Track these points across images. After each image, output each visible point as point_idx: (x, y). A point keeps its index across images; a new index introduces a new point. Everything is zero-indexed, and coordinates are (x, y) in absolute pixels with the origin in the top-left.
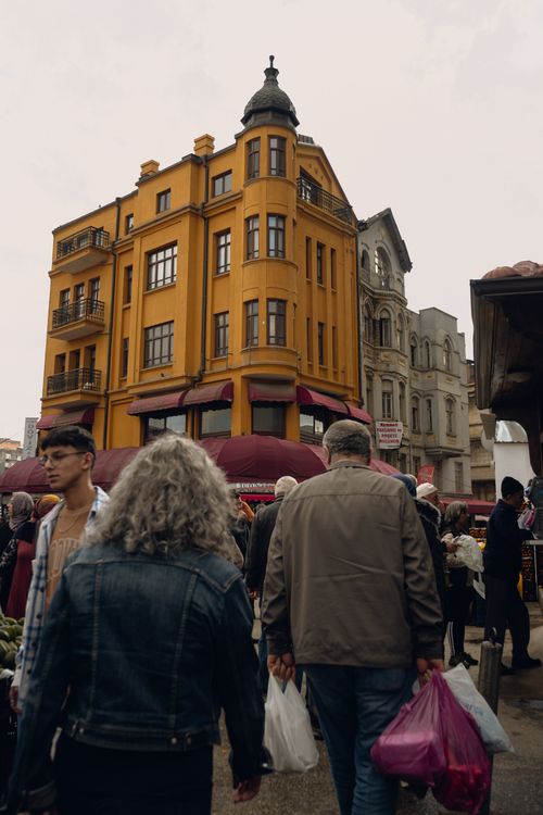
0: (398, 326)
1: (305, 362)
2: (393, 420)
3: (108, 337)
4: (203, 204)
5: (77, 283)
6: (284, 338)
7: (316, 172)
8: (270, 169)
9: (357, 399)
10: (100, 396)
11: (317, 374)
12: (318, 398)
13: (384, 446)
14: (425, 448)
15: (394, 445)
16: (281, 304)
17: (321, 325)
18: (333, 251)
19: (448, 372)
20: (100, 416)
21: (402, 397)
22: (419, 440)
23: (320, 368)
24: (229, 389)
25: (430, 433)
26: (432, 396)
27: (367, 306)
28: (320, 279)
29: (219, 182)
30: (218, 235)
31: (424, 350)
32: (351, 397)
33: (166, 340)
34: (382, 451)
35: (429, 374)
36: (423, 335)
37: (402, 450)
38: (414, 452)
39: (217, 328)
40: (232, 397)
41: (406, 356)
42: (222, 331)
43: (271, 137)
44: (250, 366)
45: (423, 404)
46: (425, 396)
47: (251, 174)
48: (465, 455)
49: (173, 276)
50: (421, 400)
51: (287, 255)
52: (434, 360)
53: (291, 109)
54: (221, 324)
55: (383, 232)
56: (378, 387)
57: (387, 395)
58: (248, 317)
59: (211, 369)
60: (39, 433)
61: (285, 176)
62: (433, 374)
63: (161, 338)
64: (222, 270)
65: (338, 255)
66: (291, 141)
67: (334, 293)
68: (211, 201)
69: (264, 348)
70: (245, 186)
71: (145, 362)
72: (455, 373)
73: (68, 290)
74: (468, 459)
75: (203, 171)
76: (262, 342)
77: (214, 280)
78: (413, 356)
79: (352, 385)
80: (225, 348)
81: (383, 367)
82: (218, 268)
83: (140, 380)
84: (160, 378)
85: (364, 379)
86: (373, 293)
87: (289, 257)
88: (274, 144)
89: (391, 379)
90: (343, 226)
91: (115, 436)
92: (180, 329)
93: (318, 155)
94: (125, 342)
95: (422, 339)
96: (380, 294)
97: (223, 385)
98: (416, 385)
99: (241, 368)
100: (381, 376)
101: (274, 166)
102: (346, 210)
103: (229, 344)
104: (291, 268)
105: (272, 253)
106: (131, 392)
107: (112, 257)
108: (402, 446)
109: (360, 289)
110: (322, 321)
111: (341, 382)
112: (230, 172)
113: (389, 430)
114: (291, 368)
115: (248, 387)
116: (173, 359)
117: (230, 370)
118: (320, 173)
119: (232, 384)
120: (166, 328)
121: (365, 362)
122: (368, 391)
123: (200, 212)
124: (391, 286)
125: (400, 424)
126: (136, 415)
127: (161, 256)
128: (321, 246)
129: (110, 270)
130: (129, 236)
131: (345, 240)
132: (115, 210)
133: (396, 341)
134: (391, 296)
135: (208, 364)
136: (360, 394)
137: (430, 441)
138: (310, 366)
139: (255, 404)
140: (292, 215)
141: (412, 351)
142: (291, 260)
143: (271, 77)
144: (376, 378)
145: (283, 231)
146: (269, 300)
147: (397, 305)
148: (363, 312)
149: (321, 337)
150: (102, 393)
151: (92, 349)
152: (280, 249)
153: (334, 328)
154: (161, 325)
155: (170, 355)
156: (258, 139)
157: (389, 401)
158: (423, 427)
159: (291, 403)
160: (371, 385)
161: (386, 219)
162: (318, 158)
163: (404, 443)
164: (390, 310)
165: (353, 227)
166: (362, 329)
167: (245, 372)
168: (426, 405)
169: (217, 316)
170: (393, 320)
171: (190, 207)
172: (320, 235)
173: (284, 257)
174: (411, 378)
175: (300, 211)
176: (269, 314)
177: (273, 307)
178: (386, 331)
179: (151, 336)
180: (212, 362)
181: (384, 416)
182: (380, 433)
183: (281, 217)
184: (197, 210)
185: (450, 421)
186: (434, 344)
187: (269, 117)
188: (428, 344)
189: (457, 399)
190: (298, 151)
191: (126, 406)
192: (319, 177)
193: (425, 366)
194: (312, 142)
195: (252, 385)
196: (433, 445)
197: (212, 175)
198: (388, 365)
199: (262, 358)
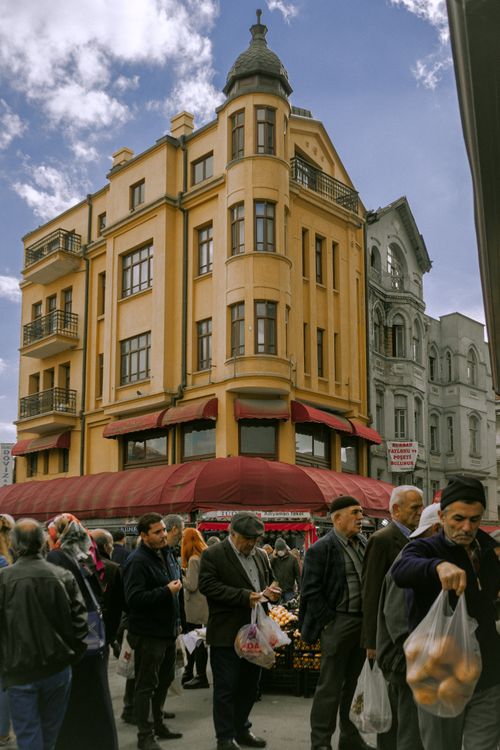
0: (414, 333)
1: (301, 374)
2: (407, 440)
3: (81, 354)
4: (182, 194)
5: (50, 294)
6: (275, 346)
7: (315, 153)
8: (257, 146)
9: (365, 417)
10: (75, 418)
11: (315, 387)
12: (315, 415)
13: (396, 469)
14: (445, 471)
15: (408, 468)
16: (271, 307)
17: (320, 331)
18: (335, 245)
19: (473, 385)
20: (76, 440)
21: (417, 414)
22: (437, 462)
23: (319, 381)
24: (213, 405)
25: (450, 454)
26: (453, 413)
27: (377, 311)
28: (320, 278)
29: (199, 167)
30: (200, 230)
31: (445, 360)
32: (356, 413)
33: (143, 354)
34: (394, 475)
35: (451, 388)
36: (444, 344)
37: (418, 474)
38: (432, 476)
39: (199, 338)
40: (216, 415)
41: (423, 368)
42: (205, 340)
43: (257, 107)
44: (235, 379)
45: (442, 422)
46: (445, 413)
47: (235, 154)
48: (490, 478)
49: (149, 280)
50: (440, 418)
51: (278, 248)
52: (457, 373)
53: (282, 72)
54: (204, 332)
55: (397, 225)
56: (390, 403)
57: (400, 412)
58: (233, 323)
59: (193, 384)
60: (15, 460)
61: (275, 154)
62: (455, 388)
63: (138, 352)
64: (205, 270)
65: (341, 249)
66: (282, 112)
67: (336, 295)
68: (190, 189)
69: (251, 358)
70: (229, 167)
71: (123, 379)
72: (481, 386)
73: (40, 303)
74: (495, 482)
75: (181, 156)
76: (249, 351)
77: (195, 282)
78: (432, 368)
79: (357, 400)
80: (209, 359)
81: (396, 380)
82: (200, 268)
83: (116, 399)
84: (136, 396)
85: (373, 393)
86: (385, 296)
87: (280, 250)
88: (262, 114)
89: (406, 393)
90: (347, 215)
91: (94, 460)
92: (157, 341)
93: (316, 131)
94: (101, 357)
95: (443, 350)
96: (393, 297)
97: (204, 402)
98: (435, 401)
99: (225, 382)
100: (394, 391)
101: (261, 142)
102: (351, 198)
103: (212, 355)
104: (283, 264)
105: (260, 247)
106: (107, 412)
107: (84, 263)
108: (416, 468)
109: (369, 292)
110: (322, 326)
111: (344, 395)
112: (211, 154)
113: (401, 451)
114: (283, 380)
115: (234, 402)
116: (151, 374)
117: (213, 384)
118: (320, 153)
119: (216, 400)
120: (143, 340)
121: (374, 374)
122: (379, 407)
123: (177, 204)
124: (406, 288)
125: (415, 444)
126: (114, 437)
127: (136, 258)
128: (320, 240)
129: (82, 277)
130: (102, 238)
131: (350, 232)
132: (86, 209)
133: (411, 351)
134: (405, 298)
135: (190, 379)
136: (369, 410)
137: (451, 462)
138: (308, 379)
139: (244, 422)
140: (284, 200)
141: (431, 363)
142: (283, 253)
143: (257, 36)
144: (388, 393)
145: (273, 219)
146: (257, 302)
147: (413, 310)
148: (373, 318)
149: (320, 345)
150: (78, 415)
151: (67, 367)
152: (270, 241)
153: (335, 335)
154: (138, 336)
155: (148, 370)
156: (242, 111)
157: (402, 418)
158: (443, 447)
159: (285, 420)
160: (382, 401)
161: (401, 210)
162: (316, 136)
163: (420, 465)
164: (404, 315)
165: (360, 216)
166: (372, 337)
167: (230, 386)
168: (447, 422)
169: (199, 323)
170: (408, 326)
171: (167, 198)
172: (319, 225)
173: (274, 250)
174: (429, 394)
175: (294, 197)
176: (257, 318)
177: (262, 310)
178: (400, 339)
179: (127, 350)
180: (194, 376)
181: (396, 436)
182: (392, 455)
183: (272, 204)
184: (175, 201)
185: (474, 440)
186: (457, 354)
187: (255, 82)
188: (450, 355)
189: (483, 416)
190: (292, 125)
191: (103, 428)
192: (318, 158)
193: (446, 380)
194: (310, 116)
195: (239, 401)
196: (454, 467)
197: (191, 159)
198: (402, 378)
199: (249, 368)
